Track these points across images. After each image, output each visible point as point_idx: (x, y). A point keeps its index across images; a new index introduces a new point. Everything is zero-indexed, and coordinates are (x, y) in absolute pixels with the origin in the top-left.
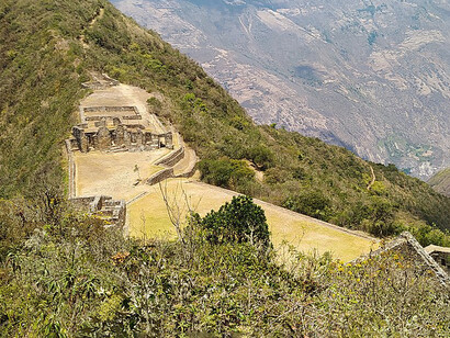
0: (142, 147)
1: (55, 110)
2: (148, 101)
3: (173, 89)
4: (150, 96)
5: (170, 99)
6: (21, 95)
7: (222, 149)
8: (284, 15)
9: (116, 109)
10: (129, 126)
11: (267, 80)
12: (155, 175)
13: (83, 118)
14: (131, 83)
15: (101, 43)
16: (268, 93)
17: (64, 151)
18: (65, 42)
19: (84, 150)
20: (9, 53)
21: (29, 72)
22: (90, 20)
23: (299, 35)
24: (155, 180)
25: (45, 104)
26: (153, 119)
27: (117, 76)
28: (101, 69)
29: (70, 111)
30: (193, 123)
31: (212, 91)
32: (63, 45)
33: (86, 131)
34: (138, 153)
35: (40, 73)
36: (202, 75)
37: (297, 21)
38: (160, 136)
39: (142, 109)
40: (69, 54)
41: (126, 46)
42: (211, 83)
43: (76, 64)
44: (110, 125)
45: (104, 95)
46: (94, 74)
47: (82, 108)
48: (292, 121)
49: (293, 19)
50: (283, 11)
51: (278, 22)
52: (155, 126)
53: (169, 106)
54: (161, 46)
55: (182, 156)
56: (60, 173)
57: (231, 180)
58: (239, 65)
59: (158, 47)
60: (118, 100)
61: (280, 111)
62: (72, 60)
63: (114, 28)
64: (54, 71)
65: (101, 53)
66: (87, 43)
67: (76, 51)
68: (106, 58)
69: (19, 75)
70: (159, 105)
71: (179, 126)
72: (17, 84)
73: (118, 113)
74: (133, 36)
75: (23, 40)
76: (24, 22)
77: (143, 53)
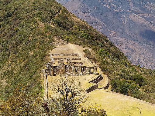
0: (81, 73)
1: (36, 55)
2: (84, 51)
3: (94, 47)
4: (84, 49)
5: (94, 51)
6: (20, 49)
7: (121, 75)
8: (141, 16)
9: (68, 55)
10: (75, 63)
11: (133, 45)
12: (88, 88)
13: (52, 59)
14: (75, 43)
15: (60, 25)
16: (134, 51)
17: (42, 75)
18: (43, 24)
19: (52, 75)
20: (15, 29)
21: (24, 38)
22: (55, 14)
23: (148, 25)
24: (89, 91)
25: (31, 53)
26: (86, 59)
27: (67, 40)
28: (60, 37)
29: (45, 56)
30: (105, 62)
31: (112, 48)
32: (42, 25)
33: (53, 65)
34: (79, 76)
35: (30, 38)
36: (107, 41)
37: (147, 19)
38: (90, 68)
39: (81, 55)
40: (44, 29)
41: (71, 27)
42: (111, 45)
43: (47, 34)
44: (65, 62)
45: (61, 49)
46: (56, 39)
47: (51, 54)
48: (145, 64)
49: (146, 18)
50: (141, 14)
51: (138, 19)
52: (88, 63)
53: (94, 54)
54: (88, 27)
55: (102, 78)
56: (39, 86)
57: (129, 91)
58: (120, 38)
59: (87, 28)
60: (68, 51)
61: (139, 60)
62: (46, 32)
63: (66, 18)
64: (37, 37)
65: (60, 29)
66: (53, 25)
67: (48, 28)
68: (62, 32)
69: (19, 39)
70: (89, 53)
71: (99, 63)
72: (18, 43)
73: (69, 56)
74: (75, 22)
75: (22, 23)
76: (23, 15)
77: (80, 30)
